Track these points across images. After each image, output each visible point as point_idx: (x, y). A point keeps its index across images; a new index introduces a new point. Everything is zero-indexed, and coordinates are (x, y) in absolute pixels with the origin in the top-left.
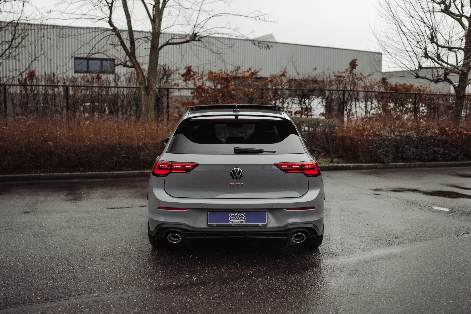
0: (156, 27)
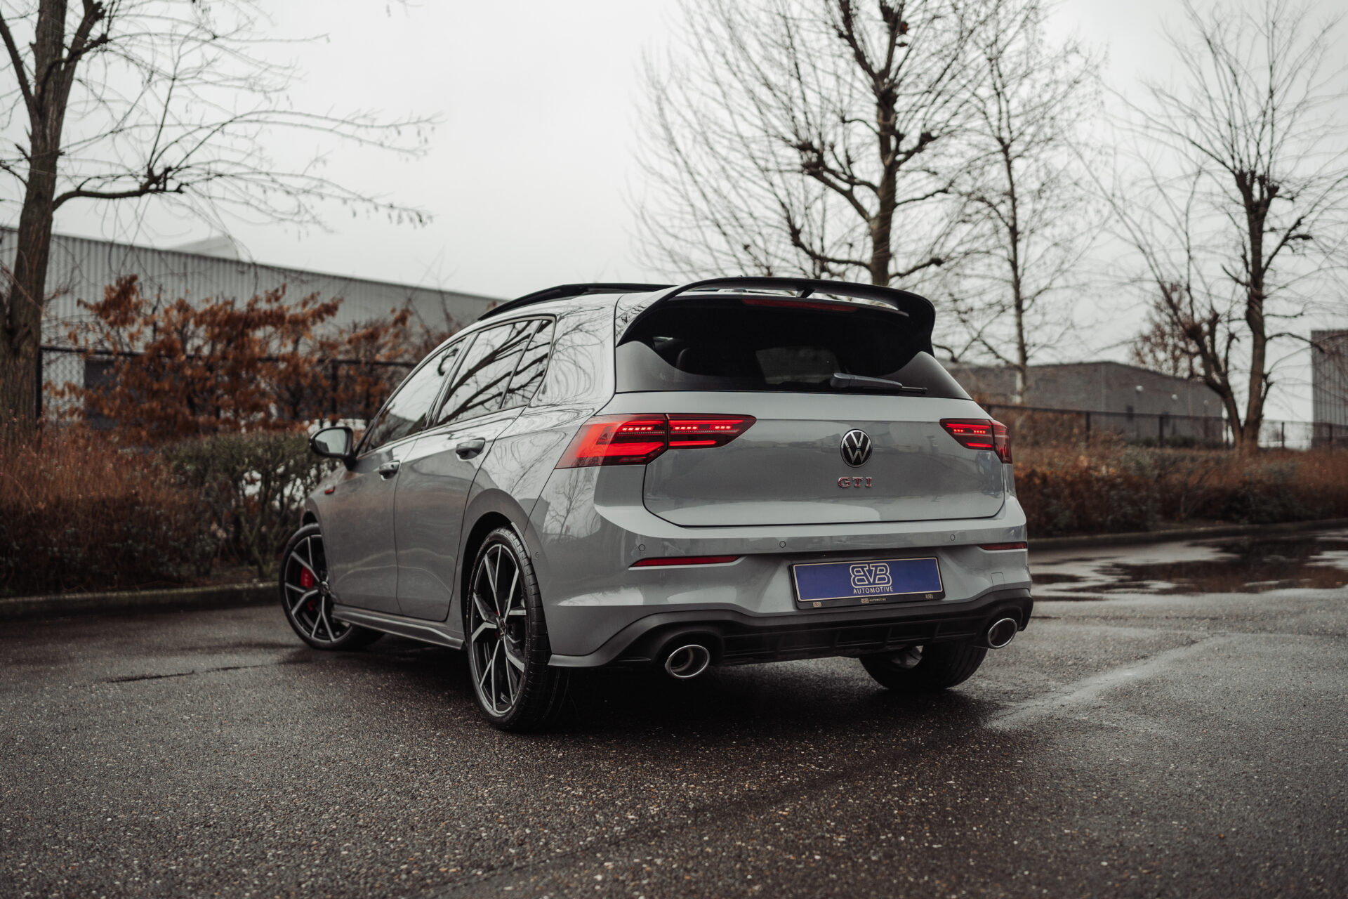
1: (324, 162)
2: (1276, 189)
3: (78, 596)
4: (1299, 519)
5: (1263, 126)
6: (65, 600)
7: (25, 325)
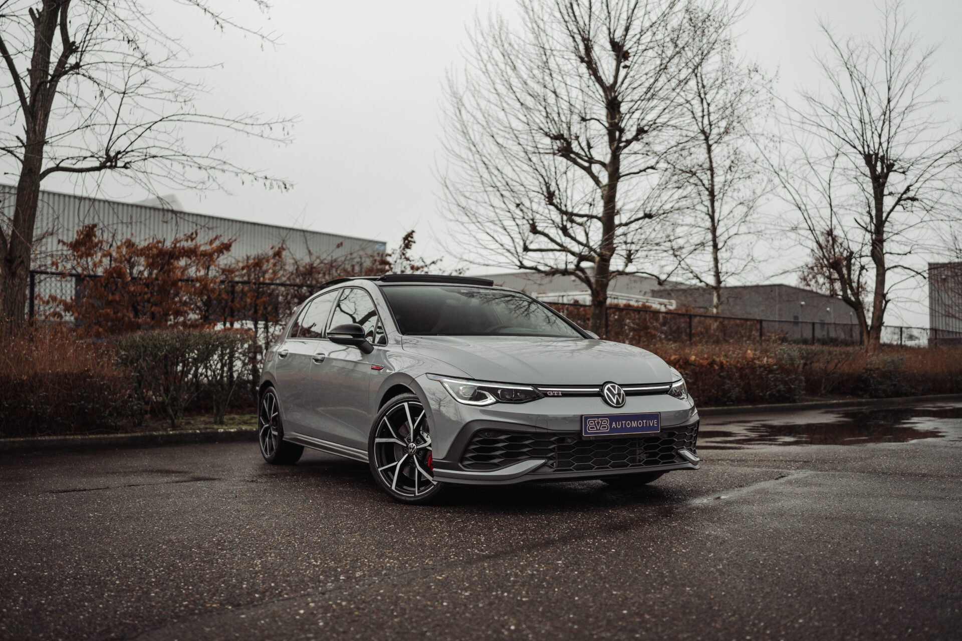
0: (37, 128)
1: (221, 148)
2: (893, 165)
3: (47, 438)
4: (906, 395)
5: (884, 123)
6: (38, 440)
7: (20, 257)
